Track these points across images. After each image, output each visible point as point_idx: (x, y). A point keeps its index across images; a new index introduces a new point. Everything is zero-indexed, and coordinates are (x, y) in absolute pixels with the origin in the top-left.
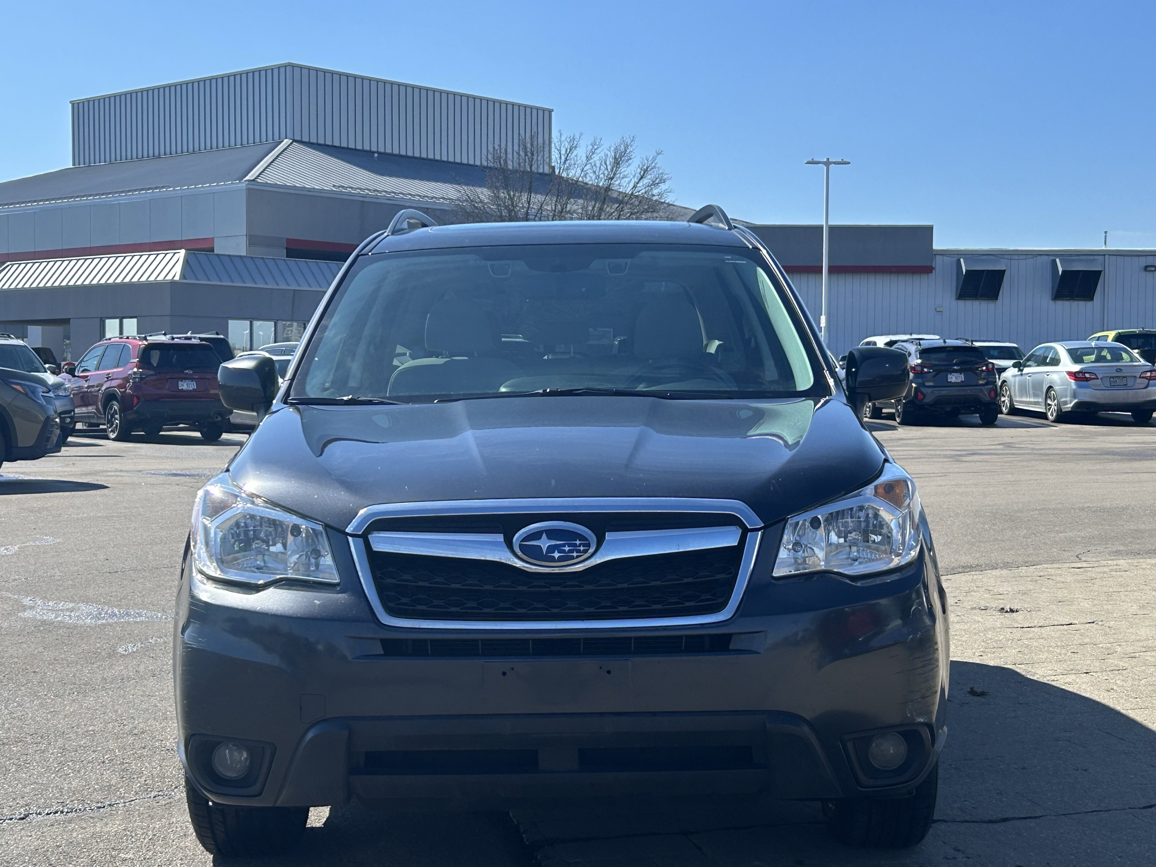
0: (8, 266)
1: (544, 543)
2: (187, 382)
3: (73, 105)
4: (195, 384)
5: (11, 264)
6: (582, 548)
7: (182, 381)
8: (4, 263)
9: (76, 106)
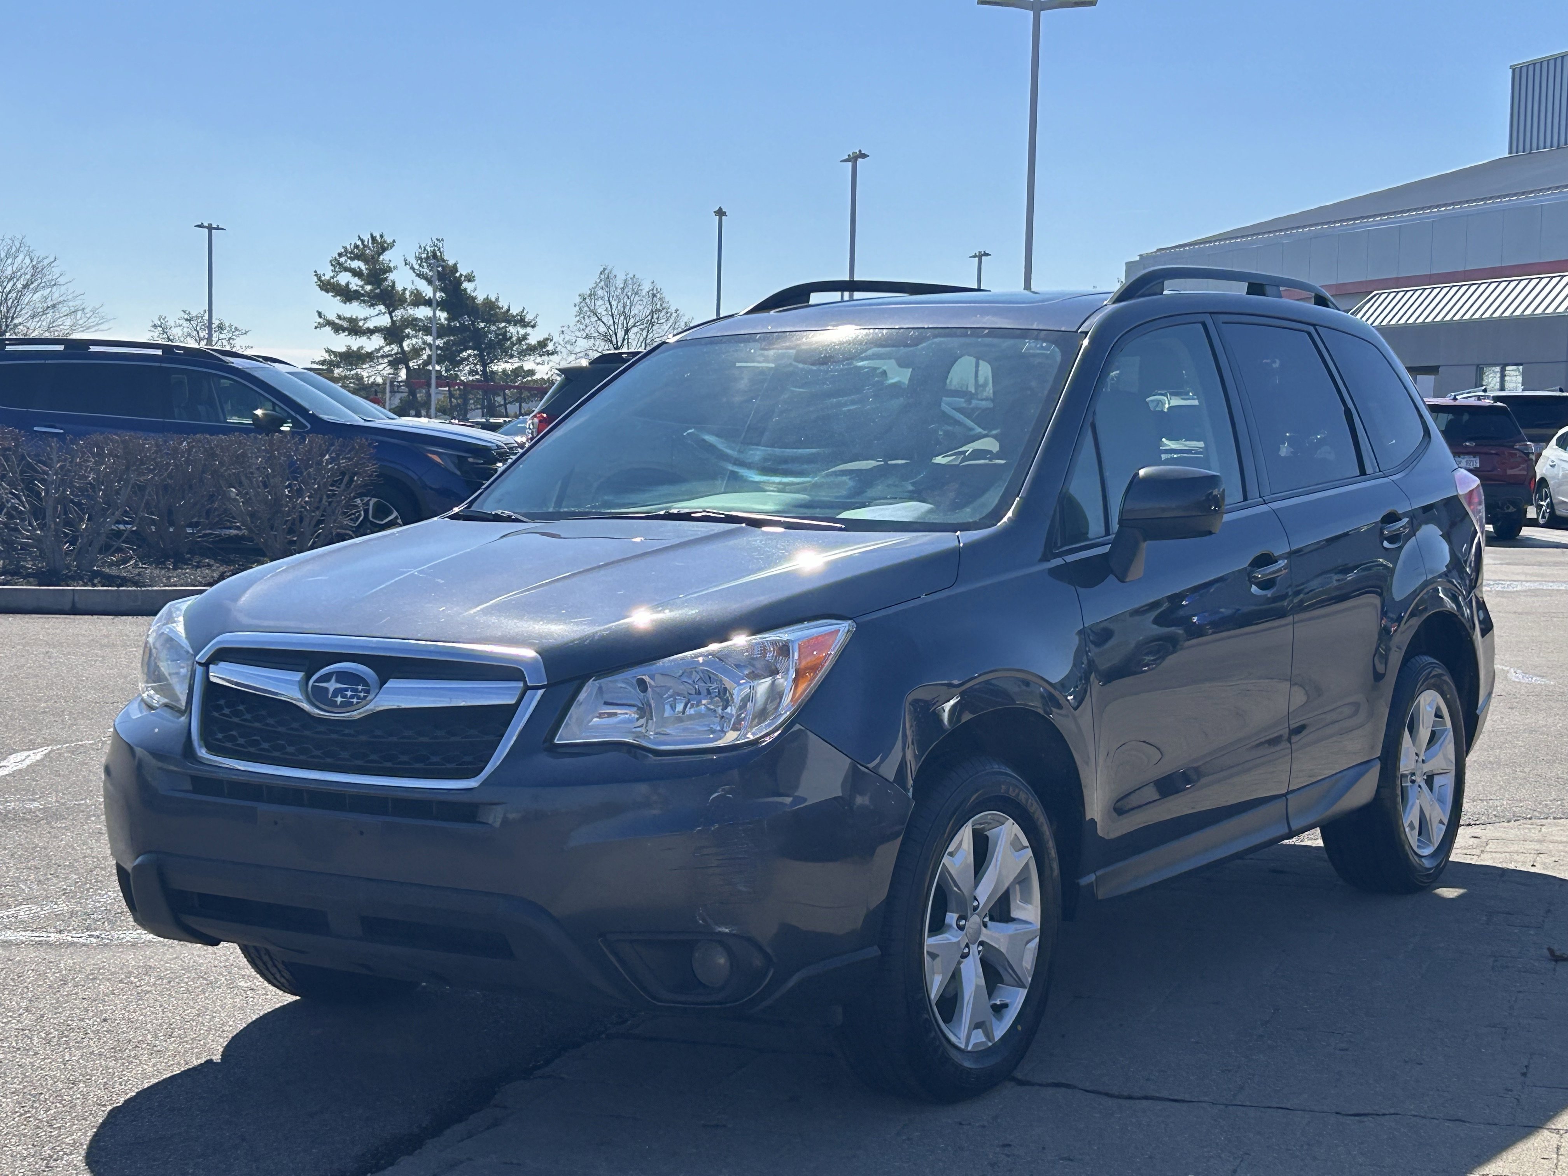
0: (1375, 296)
1: (332, 685)
2: (1467, 458)
3: (1514, 71)
4: (1478, 461)
5: (1378, 294)
6: (362, 694)
7: (1459, 457)
8: (1371, 292)
9: (1517, 71)
